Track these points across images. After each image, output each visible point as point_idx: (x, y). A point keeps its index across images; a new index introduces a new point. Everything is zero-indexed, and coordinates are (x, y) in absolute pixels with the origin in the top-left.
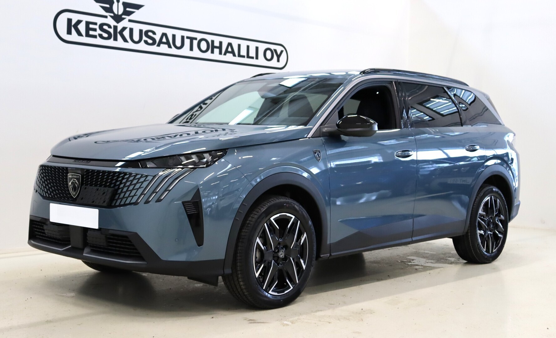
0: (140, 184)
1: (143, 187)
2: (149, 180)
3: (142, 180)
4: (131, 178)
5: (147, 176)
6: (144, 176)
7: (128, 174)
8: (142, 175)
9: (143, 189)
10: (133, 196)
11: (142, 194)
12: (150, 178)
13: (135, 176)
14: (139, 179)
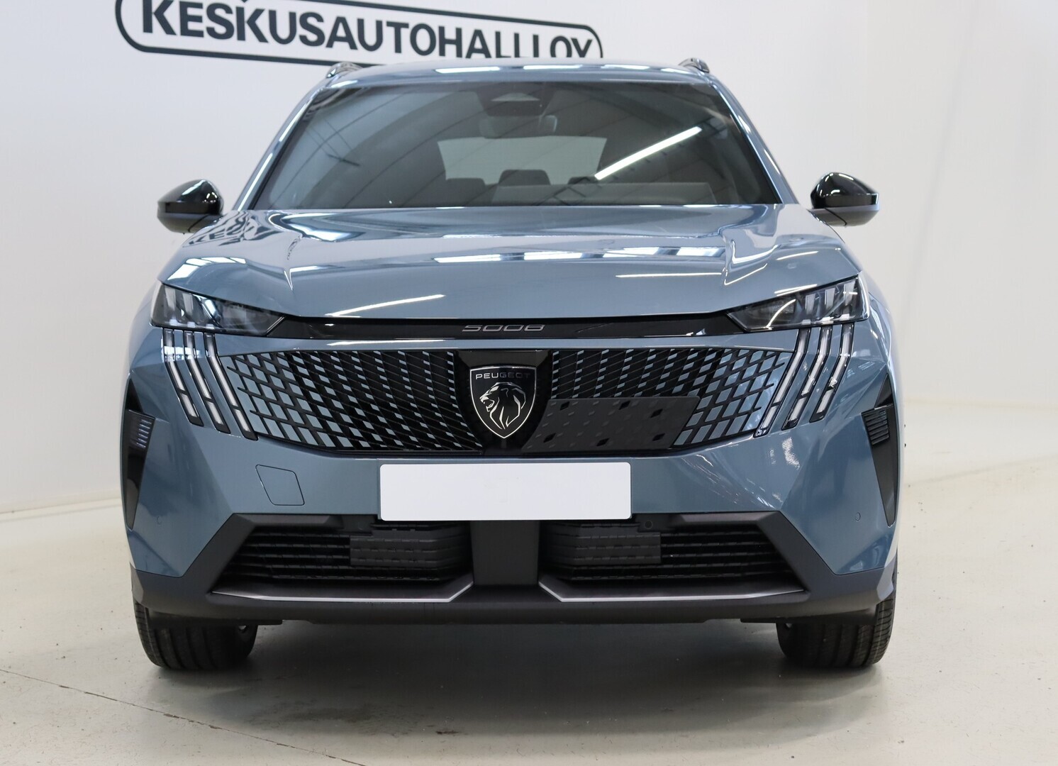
0: (763, 378)
1: (773, 385)
2: (784, 364)
3: (767, 364)
4: (739, 364)
5: (777, 354)
6: (769, 354)
7: (728, 354)
8: (766, 351)
9: (772, 389)
10: (748, 414)
11: (771, 404)
12: (784, 358)
13: (749, 356)
14: (760, 363)
